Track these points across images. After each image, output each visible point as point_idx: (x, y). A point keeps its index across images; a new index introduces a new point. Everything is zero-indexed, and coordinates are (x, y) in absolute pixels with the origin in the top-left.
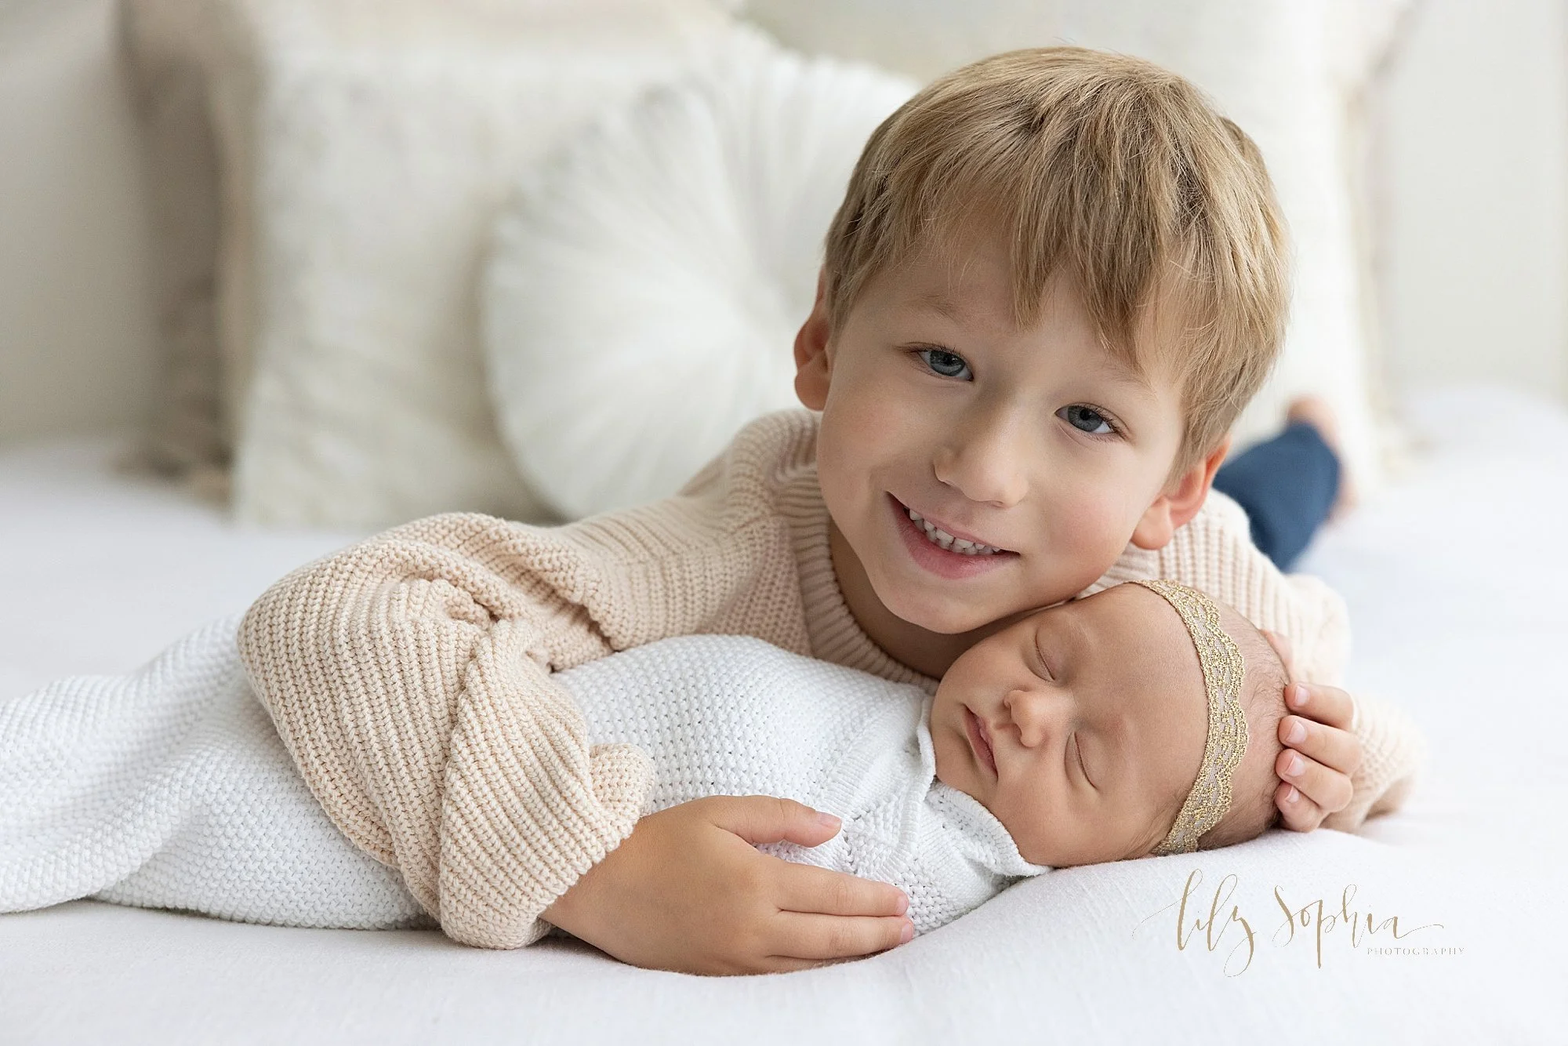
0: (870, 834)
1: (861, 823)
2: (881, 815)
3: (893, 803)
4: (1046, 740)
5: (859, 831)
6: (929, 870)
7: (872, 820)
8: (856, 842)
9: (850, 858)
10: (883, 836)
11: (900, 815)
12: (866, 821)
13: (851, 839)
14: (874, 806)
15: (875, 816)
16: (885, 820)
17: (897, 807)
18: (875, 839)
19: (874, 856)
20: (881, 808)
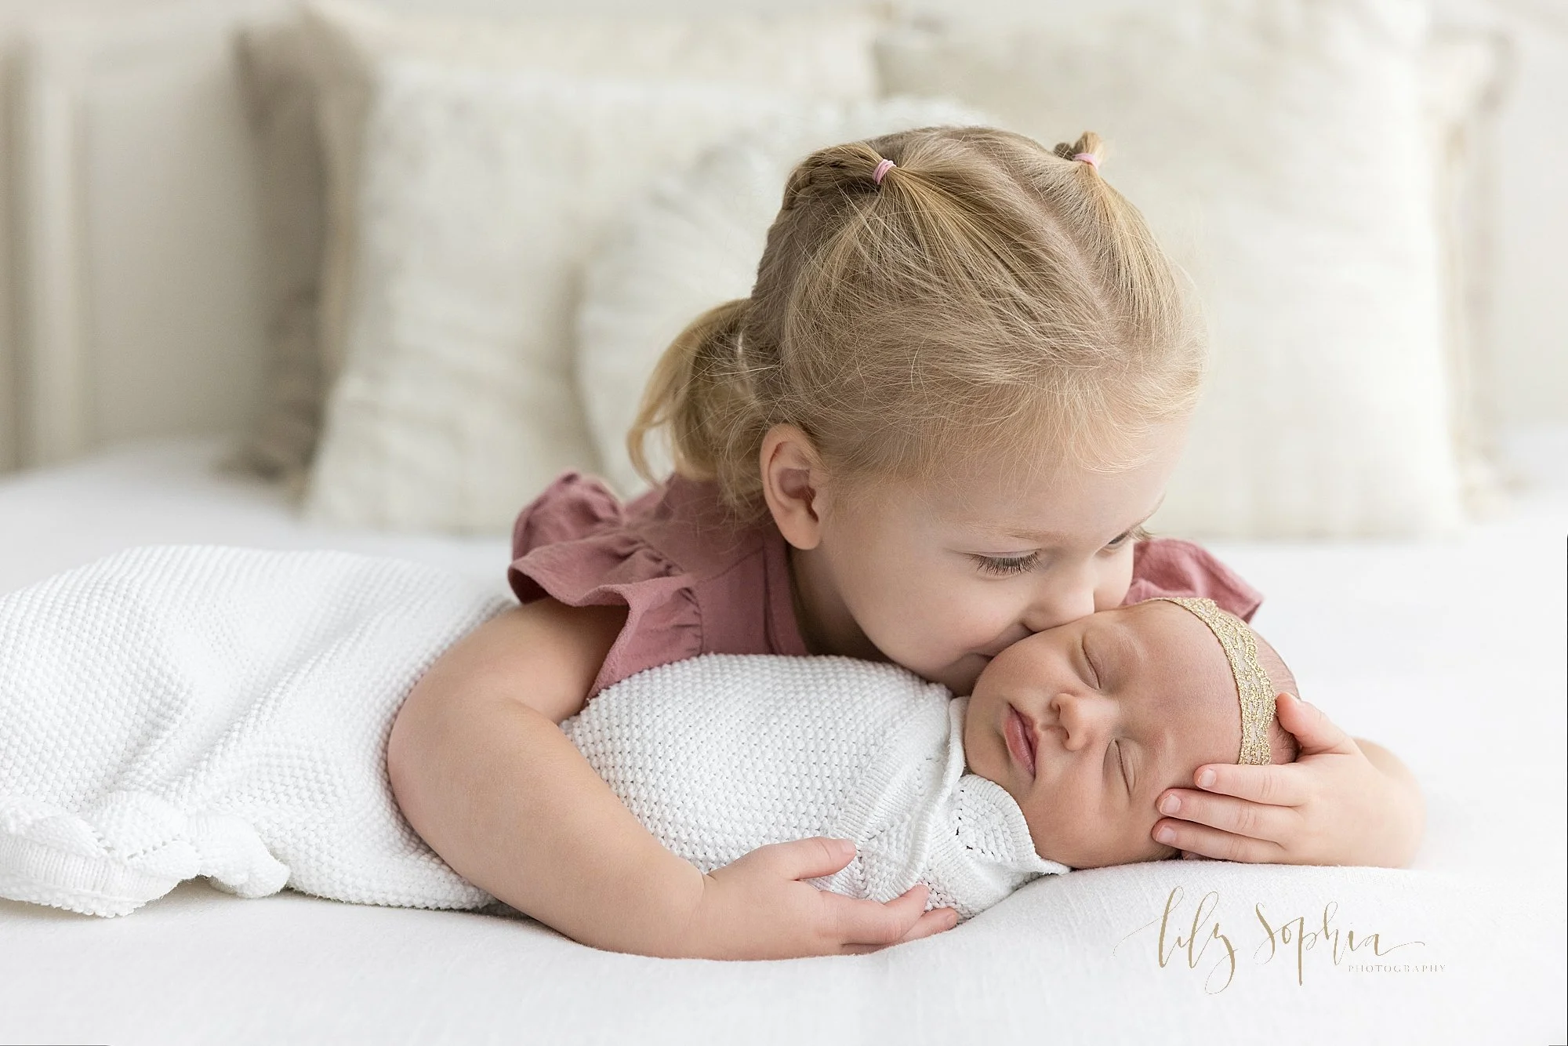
0: (882, 853)
1: (875, 843)
2: (894, 836)
3: (906, 823)
4: (1088, 746)
5: (873, 850)
6: (944, 879)
7: (885, 839)
8: (869, 860)
9: (861, 877)
10: (895, 855)
11: (912, 835)
12: (880, 841)
13: (865, 858)
14: (888, 825)
15: (889, 836)
16: (898, 839)
17: (909, 827)
18: (887, 858)
19: (885, 874)
20: (895, 828)
